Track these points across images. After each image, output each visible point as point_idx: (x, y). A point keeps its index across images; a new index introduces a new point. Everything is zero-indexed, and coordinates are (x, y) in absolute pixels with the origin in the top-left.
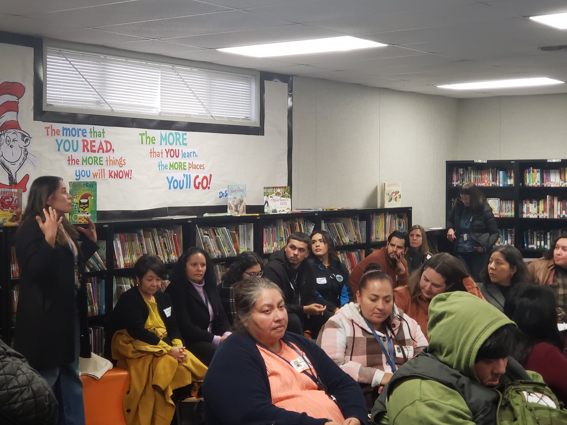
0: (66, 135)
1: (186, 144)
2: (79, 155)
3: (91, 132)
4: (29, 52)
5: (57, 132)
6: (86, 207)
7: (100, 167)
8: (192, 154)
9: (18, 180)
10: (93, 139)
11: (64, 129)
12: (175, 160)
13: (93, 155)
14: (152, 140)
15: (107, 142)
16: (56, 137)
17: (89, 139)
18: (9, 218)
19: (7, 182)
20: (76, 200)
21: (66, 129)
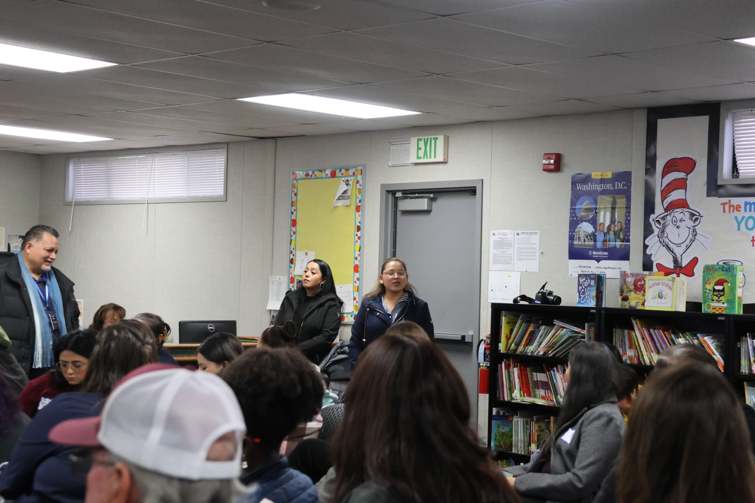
0: (750, 210)
4: (704, 121)
5: (738, 208)
6: (721, 296)
9: (684, 263)
11: (746, 204)
16: (736, 213)
18: (641, 302)
19: (671, 265)
20: (709, 287)
21: (749, 203)
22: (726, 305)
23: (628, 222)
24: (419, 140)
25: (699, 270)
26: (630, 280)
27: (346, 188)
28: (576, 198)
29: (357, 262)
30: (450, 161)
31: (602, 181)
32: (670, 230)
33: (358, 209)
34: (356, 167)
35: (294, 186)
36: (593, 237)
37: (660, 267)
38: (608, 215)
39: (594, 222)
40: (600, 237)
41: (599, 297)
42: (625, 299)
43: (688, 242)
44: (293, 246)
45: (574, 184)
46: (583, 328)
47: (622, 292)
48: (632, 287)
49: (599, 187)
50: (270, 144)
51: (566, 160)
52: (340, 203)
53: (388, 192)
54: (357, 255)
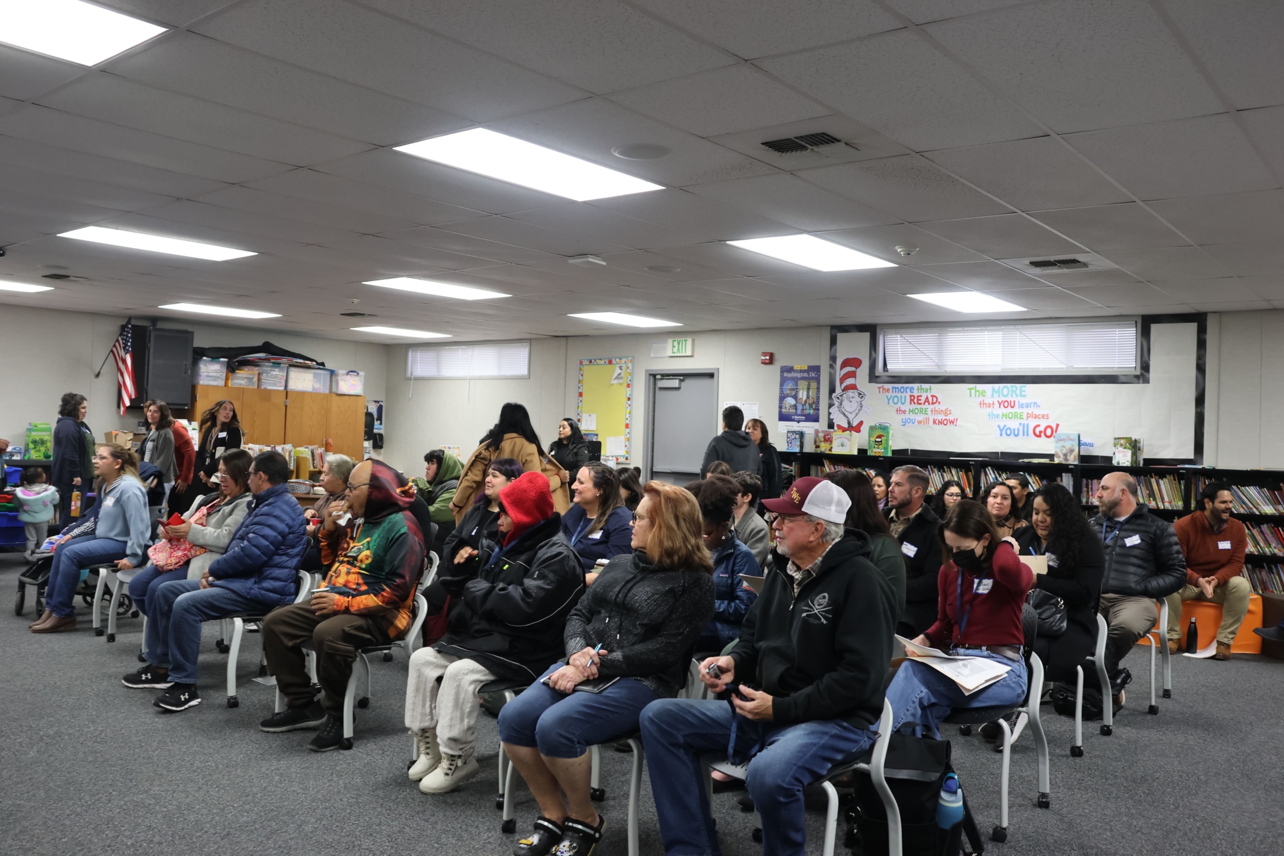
0: (896, 392)
1: (1025, 396)
2: (907, 406)
3: (918, 389)
4: (867, 336)
5: (888, 390)
6: (880, 445)
7: (925, 416)
8: (1032, 405)
9: (855, 424)
10: (919, 394)
11: (893, 388)
12: (1009, 409)
13: (919, 406)
14: (983, 393)
15: (933, 396)
16: (887, 394)
17: (916, 394)
18: (829, 448)
19: (846, 426)
20: (873, 439)
21: (895, 388)
22: (883, 450)
23: (818, 398)
24: (674, 341)
25: (865, 429)
26: (821, 435)
27: (620, 371)
28: (783, 381)
29: (627, 422)
30: (695, 355)
31: (801, 371)
32: (846, 403)
33: (628, 386)
34: (627, 357)
35: (581, 369)
36: (795, 407)
37: (839, 427)
38: (805, 393)
39: (795, 397)
40: (800, 407)
41: (802, 446)
42: (817, 447)
43: (857, 411)
44: (580, 410)
45: (782, 372)
46: (792, 466)
47: (815, 442)
48: (822, 439)
49: (799, 375)
50: (563, 341)
51: (776, 357)
52: (615, 382)
53: (650, 375)
54: (627, 416)
